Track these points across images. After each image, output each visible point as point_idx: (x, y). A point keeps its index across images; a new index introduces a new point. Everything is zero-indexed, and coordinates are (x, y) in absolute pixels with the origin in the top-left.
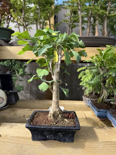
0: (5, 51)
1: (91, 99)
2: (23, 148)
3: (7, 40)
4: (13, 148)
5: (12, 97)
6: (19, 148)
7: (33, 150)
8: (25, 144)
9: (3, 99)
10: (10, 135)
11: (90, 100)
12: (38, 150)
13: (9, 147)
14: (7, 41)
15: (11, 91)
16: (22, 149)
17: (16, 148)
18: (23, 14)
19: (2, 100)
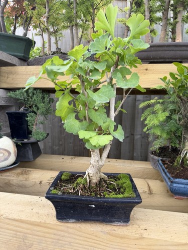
0: (18, 74)
1: (164, 159)
2: (26, 240)
3: (24, 56)
4: (11, 238)
5: (27, 150)
6: (20, 240)
7: (43, 245)
8: (29, 234)
9: (9, 153)
10: (4, 216)
11: (162, 160)
12: (52, 246)
13: (4, 237)
14: (22, 58)
15: (26, 140)
16: (25, 242)
17: (15, 239)
18: (47, 10)
19: (7, 154)
